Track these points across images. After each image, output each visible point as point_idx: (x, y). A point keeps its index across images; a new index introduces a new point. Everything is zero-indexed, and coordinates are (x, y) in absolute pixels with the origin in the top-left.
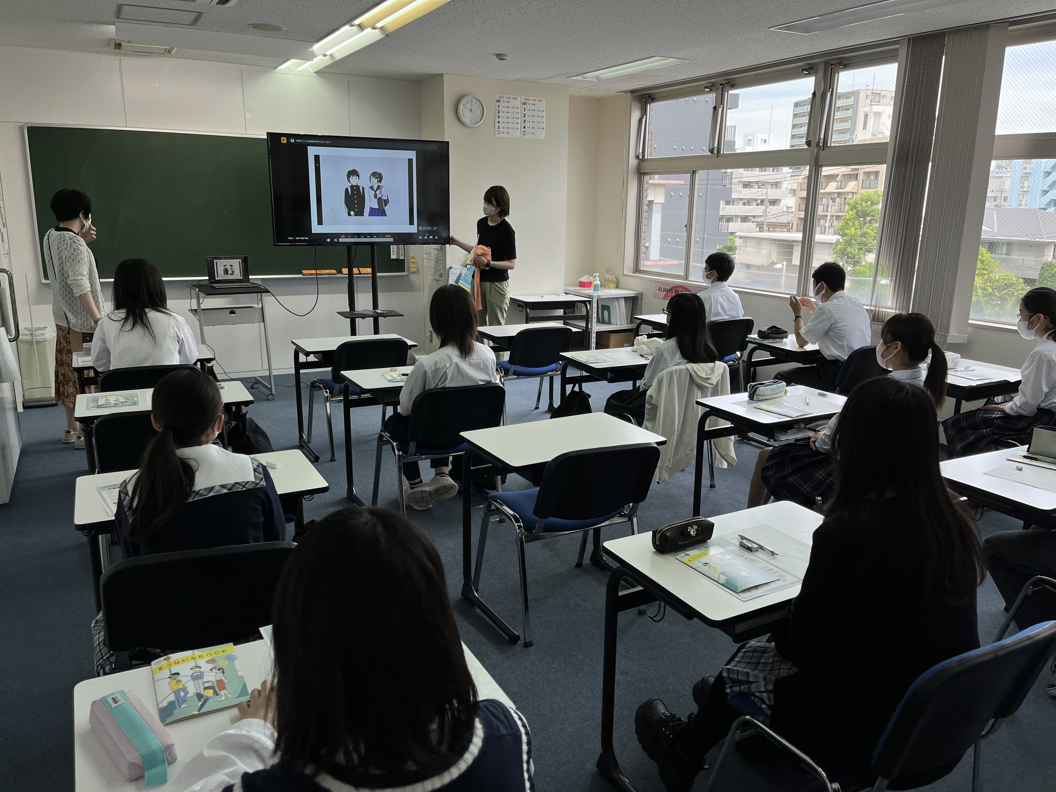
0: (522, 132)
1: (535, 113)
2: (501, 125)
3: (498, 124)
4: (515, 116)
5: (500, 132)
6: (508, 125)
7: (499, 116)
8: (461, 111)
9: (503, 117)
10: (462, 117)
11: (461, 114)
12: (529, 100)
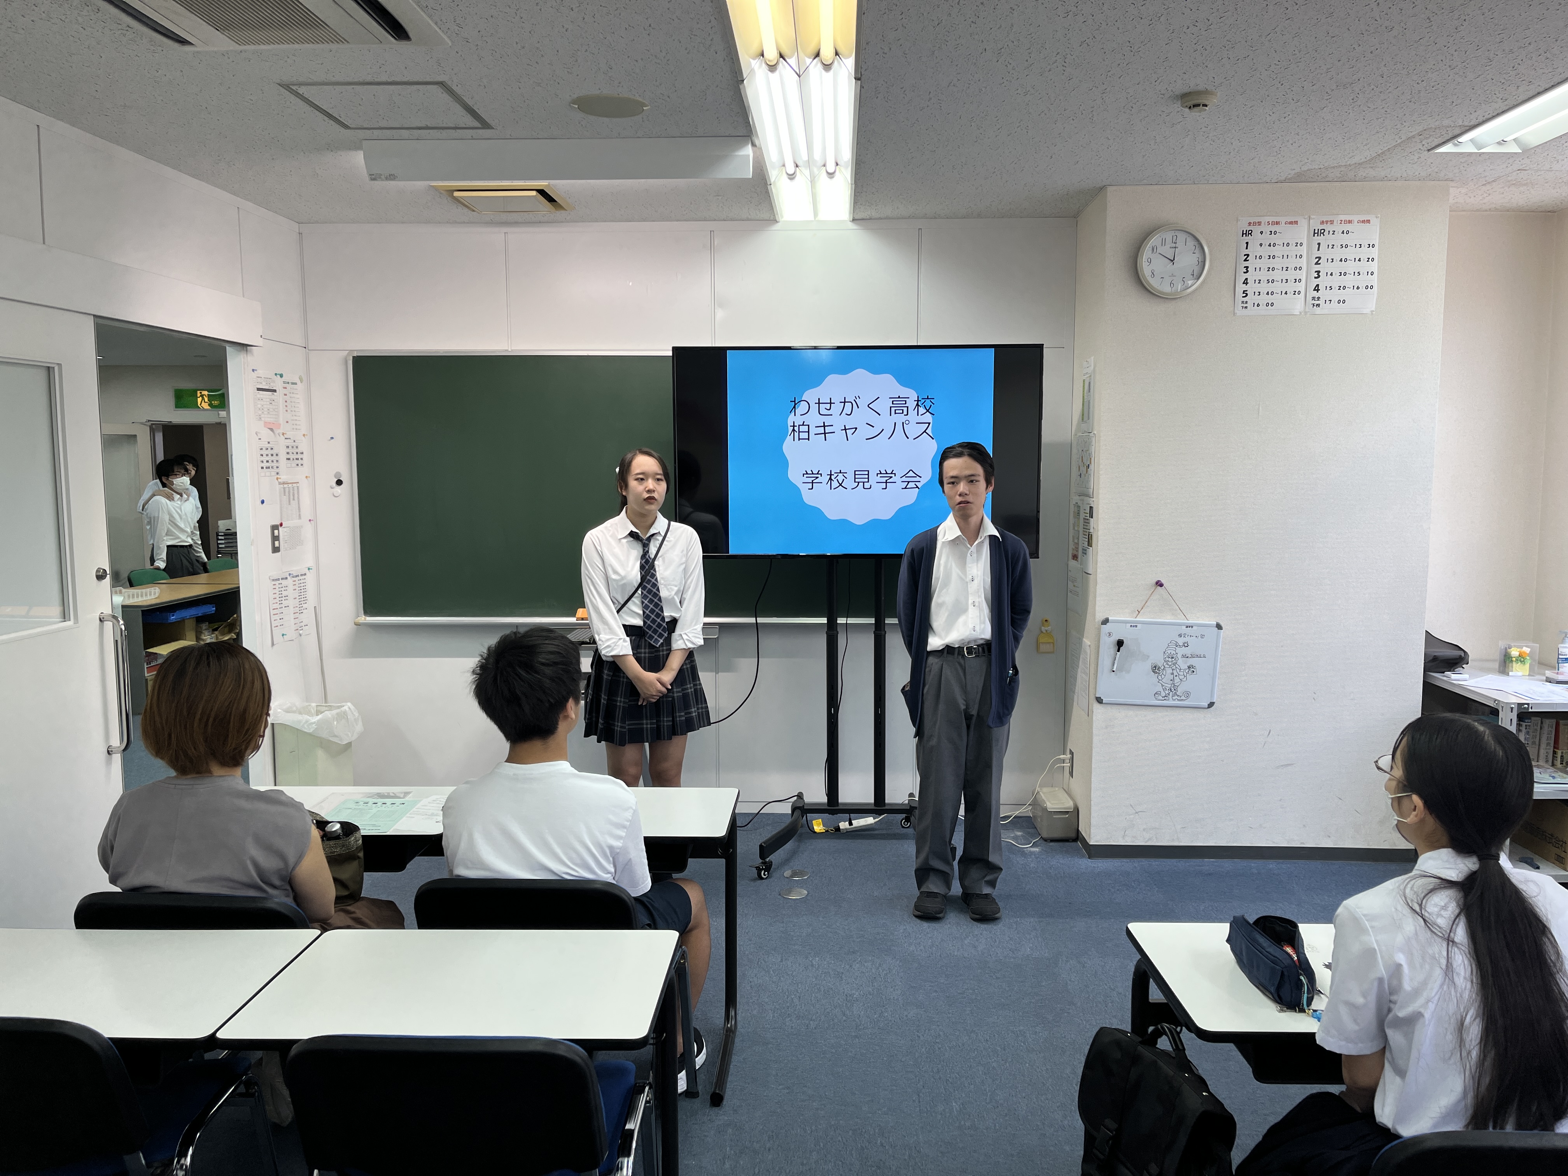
0: (1309, 298)
1: (1349, 253)
2: (1251, 288)
3: (1244, 287)
4: (1292, 263)
5: (1249, 305)
6: (1271, 287)
7: (1247, 267)
8: (1145, 264)
9: (1258, 269)
10: (1146, 276)
11: (1146, 269)
12: (1332, 222)
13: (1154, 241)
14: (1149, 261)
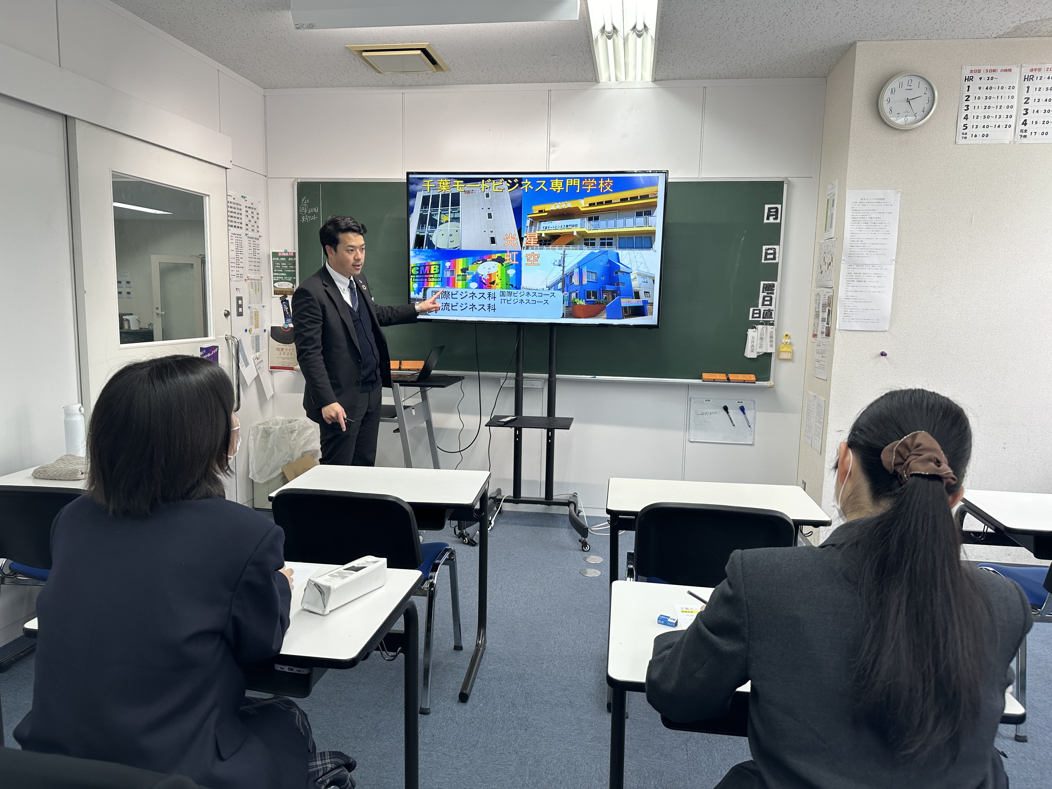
0: (1018, 130)
2: (969, 123)
3: (965, 122)
4: (1005, 103)
5: (968, 136)
6: (986, 122)
7: (968, 106)
8: (885, 103)
9: (976, 108)
10: (886, 112)
11: (885, 107)
12: (1040, 70)
13: (894, 84)
14: (888, 100)
